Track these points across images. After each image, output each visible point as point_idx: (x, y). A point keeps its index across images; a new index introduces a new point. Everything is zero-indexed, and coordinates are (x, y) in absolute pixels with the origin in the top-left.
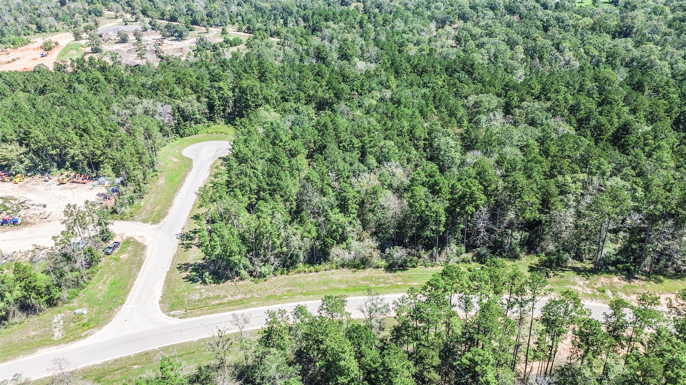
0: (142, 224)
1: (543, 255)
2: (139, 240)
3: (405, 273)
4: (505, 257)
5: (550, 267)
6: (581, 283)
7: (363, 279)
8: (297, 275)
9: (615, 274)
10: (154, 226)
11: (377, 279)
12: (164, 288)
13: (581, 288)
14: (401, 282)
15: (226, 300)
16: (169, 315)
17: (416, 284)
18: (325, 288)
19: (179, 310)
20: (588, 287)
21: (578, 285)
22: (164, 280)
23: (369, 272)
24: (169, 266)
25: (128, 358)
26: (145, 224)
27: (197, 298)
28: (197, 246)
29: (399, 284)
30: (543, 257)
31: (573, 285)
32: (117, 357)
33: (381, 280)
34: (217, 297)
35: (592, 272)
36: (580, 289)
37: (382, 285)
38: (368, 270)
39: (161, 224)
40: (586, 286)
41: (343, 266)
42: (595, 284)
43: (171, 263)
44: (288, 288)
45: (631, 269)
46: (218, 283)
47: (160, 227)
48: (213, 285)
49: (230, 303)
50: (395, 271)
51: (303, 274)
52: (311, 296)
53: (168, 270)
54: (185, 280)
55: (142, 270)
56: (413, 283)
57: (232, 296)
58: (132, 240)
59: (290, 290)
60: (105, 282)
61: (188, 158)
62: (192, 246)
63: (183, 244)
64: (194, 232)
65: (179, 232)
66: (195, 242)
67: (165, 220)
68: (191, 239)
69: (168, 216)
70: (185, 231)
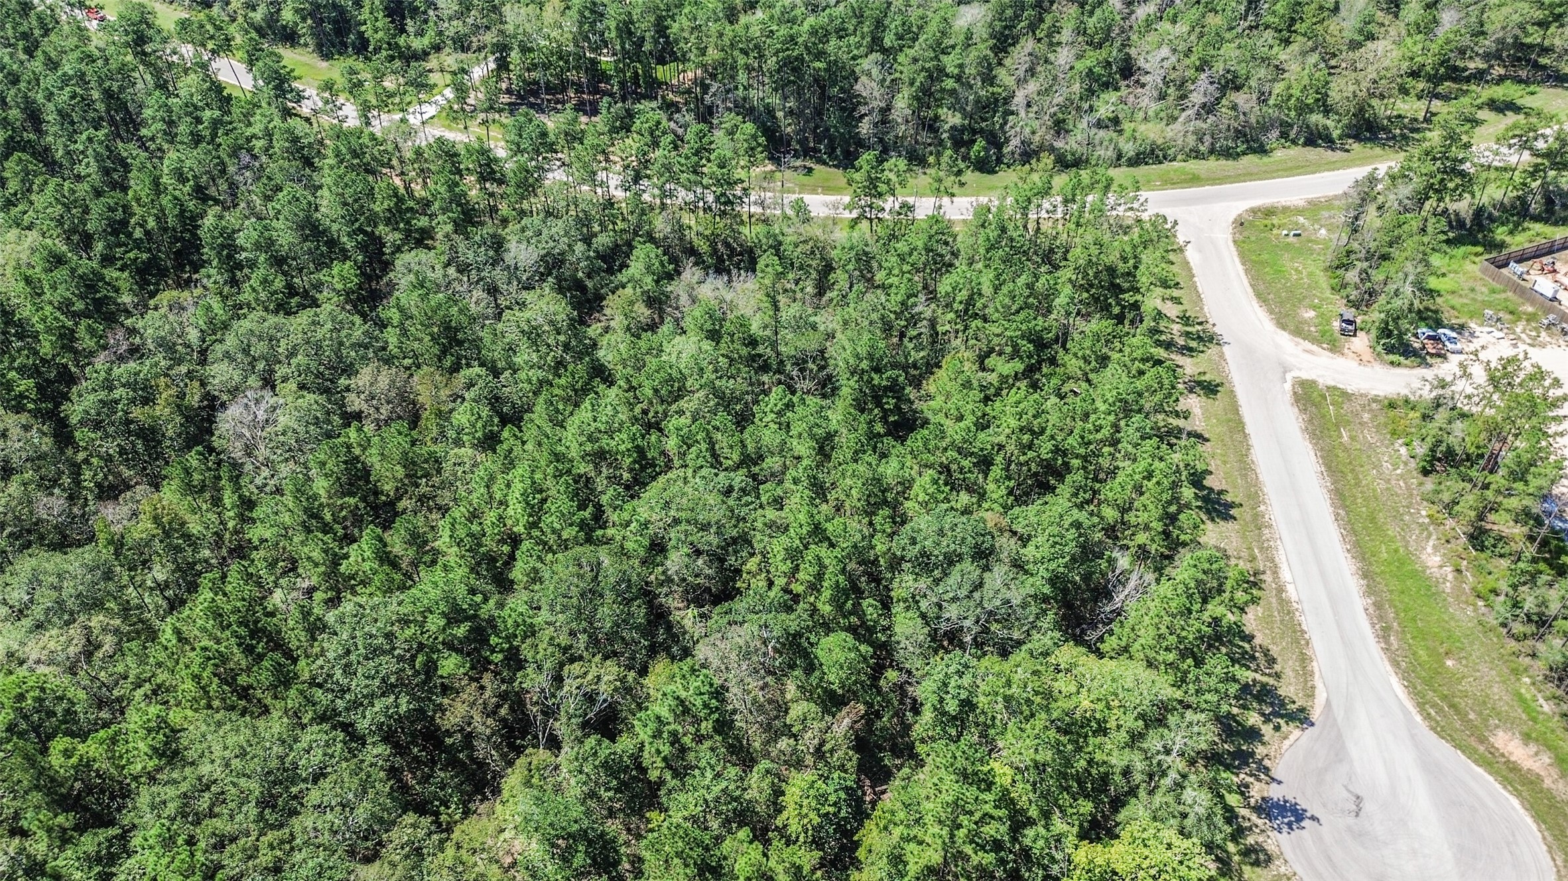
0: (1340, 387)
2: (1307, 345)
10: (1305, 376)
26: (1332, 384)
39: (1289, 379)
47: (1286, 371)
58: (1325, 347)
62: (1177, 320)
63: (1201, 324)
64: (1191, 350)
65: (1226, 348)
66: (1176, 328)
67: (1288, 386)
68: (1188, 334)
69: (1288, 397)
70: (1212, 351)
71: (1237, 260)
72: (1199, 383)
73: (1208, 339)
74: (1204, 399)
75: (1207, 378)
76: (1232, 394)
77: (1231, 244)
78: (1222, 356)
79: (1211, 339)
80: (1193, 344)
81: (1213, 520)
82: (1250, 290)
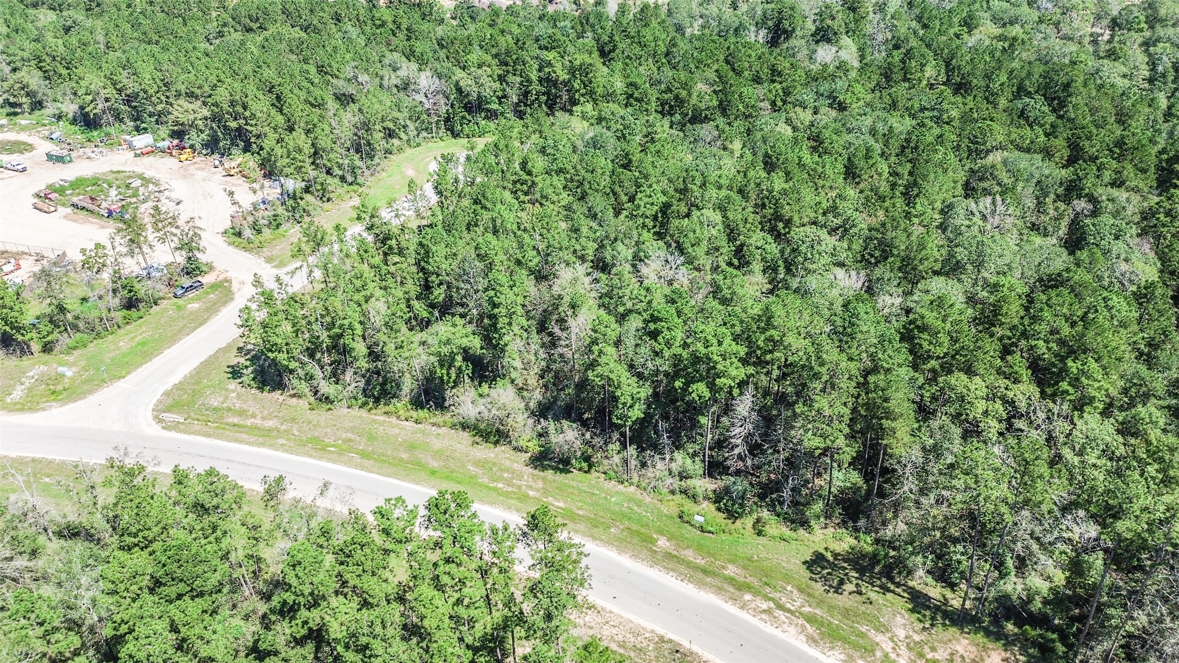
1: (869, 540)
2: (235, 287)
3: (560, 477)
4: (778, 516)
5: (862, 571)
6: (901, 634)
7: (477, 463)
8: (383, 418)
9: (1004, 645)
10: (274, 271)
11: (501, 470)
12: (190, 373)
13: (892, 644)
14: (537, 490)
16: (157, 417)
17: (561, 504)
18: (404, 456)
19: (177, 414)
20: (910, 649)
21: (889, 635)
23: (501, 454)
25: (51, 462)
26: (266, 265)
27: (216, 404)
29: (531, 493)
30: (866, 544)
31: (877, 630)
32: (38, 455)
33: (505, 475)
34: (242, 413)
35: (951, 620)
36: (888, 646)
37: (500, 485)
38: (500, 448)
39: (284, 270)
40: (908, 645)
41: (464, 426)
42: (933, 649)
44: (349, 435)
45: (1053, 650)
46: (261, 389)
48: (253, 391)
50: (544, 468)
51: (393, 419)
52: (370, 462)
54: (228, 370)
55: (191, 335)
56: (558, 500)
58: (226, 284)
59: (350, 440)
60: (134, 338)
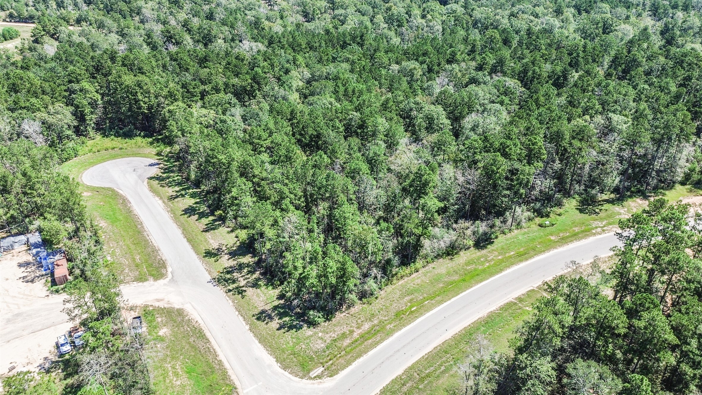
0: (141, 284)
1: (577, 196)
2: (161, 305)
3: (495, 246)
4: (554, 206)
5: (590, 205)
6: (623, 211)
9: (635, 197)
10: (161, 282)
11: (478, 259)
12: (268, 350)
14: (499, 255)
15: (356, 335)
16: (311, 378)
18: (442, 285)
19: (314, 368)
21: (622, 214)
22: (257, 342)
23: (465, 255)
24: (244, 323)
26: (146, 283)
27: (322, 345)
28: (252, 287)
29: (500, 258)
31: (619, 215)
33: (482, 260)
34: (344, 336)
35: (620, 200)
38: (462, 254)
39: (170, 275)
40: (628, 213)
41: (438, 257)
42: (632, 209)
43: (241, 318)
44: (407, 298)
45: (642, 190)
46: (329, 319)
47: (173, 280)
48: (325, 324)
49: (363, 337)
50: (485, 247)
52: (438, 298)
53: (248, 327)
54: (283, 330)
55: (212, 340)
56: (509, 252)
57: (358, 328)
58: (151, 308)
59: (411, 300)
60: (176, 374)
61: (103, 188)
62: (244, 289)
63: (230, 291)
64: (228, 272)
65: (209, 278)
66: (242, 283)
67: (170, 269)
68: (234, 282)
69: (169, 264)
70: (216, 275)
71: (227, 365)
72: (216, 255)
73: (220, 281)
74: (211, 249)
75: (213, 259)
76: (197, 253)
77: (237, 384)
78: (210, 273)
79: (219, 280)
80: (228, 276)
81: (190, 206)
82: (208, 335)
